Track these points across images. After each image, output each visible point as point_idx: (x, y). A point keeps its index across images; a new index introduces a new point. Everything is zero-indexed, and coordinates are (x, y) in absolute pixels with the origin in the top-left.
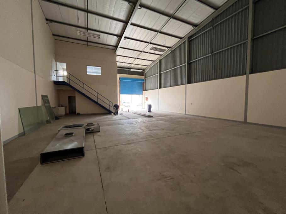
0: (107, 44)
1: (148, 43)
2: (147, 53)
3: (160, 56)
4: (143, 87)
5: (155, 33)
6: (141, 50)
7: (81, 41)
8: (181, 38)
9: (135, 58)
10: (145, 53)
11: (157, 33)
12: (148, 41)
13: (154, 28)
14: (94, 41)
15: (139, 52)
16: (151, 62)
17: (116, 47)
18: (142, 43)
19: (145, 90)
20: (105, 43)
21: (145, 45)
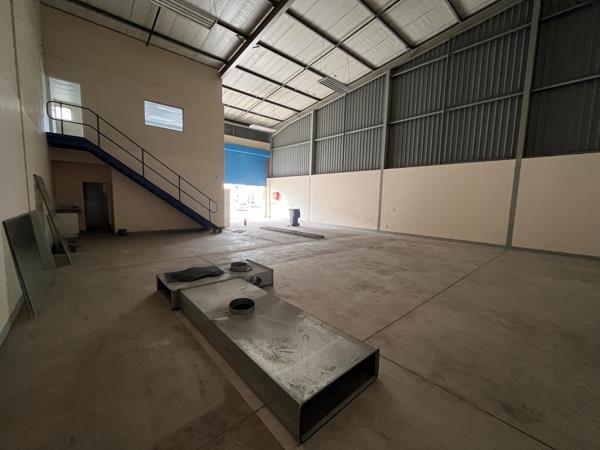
0: (204, 50)
1: (304, 66)
2: (293, 89)
3: (316, 101)
4: (268, 167)
5: (328, 44)
6: (280, 81)
7: (131, 28)
8: (374, 68)
9: (261, 99)
10: (288, 90)
11: (333, 46)
12: (305, 62)
13: (332, 33)
14: (170, 36)
15: (276, 85)
16: (292, 112)
17: (227, 62)
18: (291, 63)
19: (272, 176)
20: (198, 47)
21: (295, 70)
